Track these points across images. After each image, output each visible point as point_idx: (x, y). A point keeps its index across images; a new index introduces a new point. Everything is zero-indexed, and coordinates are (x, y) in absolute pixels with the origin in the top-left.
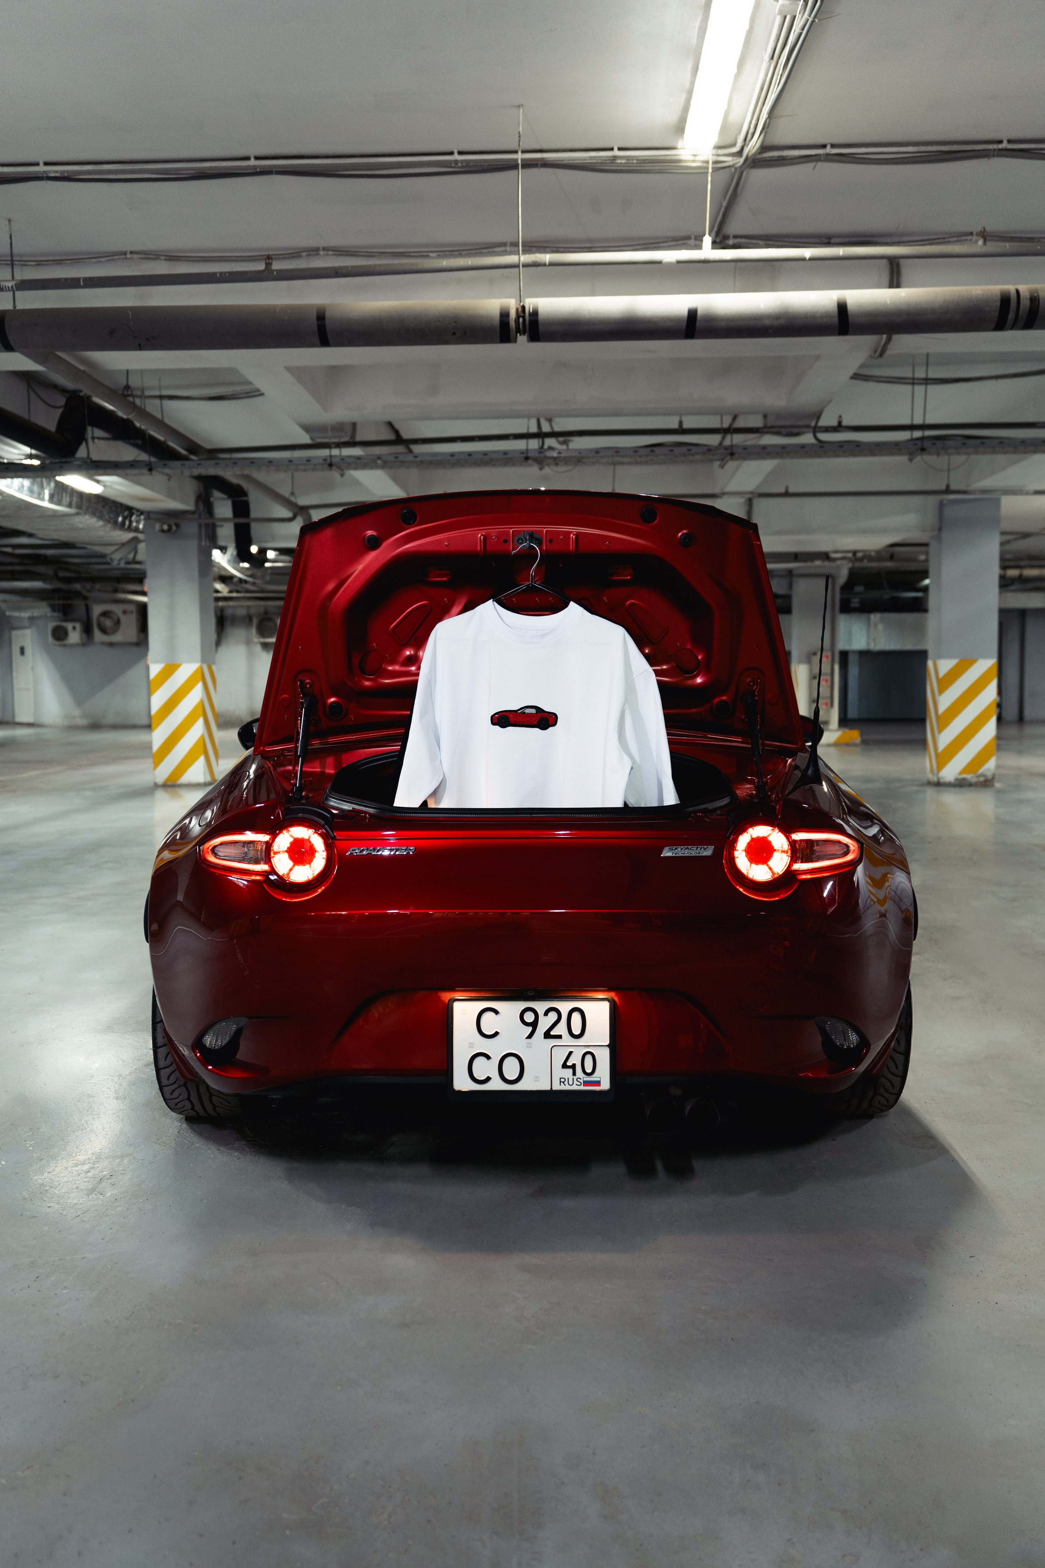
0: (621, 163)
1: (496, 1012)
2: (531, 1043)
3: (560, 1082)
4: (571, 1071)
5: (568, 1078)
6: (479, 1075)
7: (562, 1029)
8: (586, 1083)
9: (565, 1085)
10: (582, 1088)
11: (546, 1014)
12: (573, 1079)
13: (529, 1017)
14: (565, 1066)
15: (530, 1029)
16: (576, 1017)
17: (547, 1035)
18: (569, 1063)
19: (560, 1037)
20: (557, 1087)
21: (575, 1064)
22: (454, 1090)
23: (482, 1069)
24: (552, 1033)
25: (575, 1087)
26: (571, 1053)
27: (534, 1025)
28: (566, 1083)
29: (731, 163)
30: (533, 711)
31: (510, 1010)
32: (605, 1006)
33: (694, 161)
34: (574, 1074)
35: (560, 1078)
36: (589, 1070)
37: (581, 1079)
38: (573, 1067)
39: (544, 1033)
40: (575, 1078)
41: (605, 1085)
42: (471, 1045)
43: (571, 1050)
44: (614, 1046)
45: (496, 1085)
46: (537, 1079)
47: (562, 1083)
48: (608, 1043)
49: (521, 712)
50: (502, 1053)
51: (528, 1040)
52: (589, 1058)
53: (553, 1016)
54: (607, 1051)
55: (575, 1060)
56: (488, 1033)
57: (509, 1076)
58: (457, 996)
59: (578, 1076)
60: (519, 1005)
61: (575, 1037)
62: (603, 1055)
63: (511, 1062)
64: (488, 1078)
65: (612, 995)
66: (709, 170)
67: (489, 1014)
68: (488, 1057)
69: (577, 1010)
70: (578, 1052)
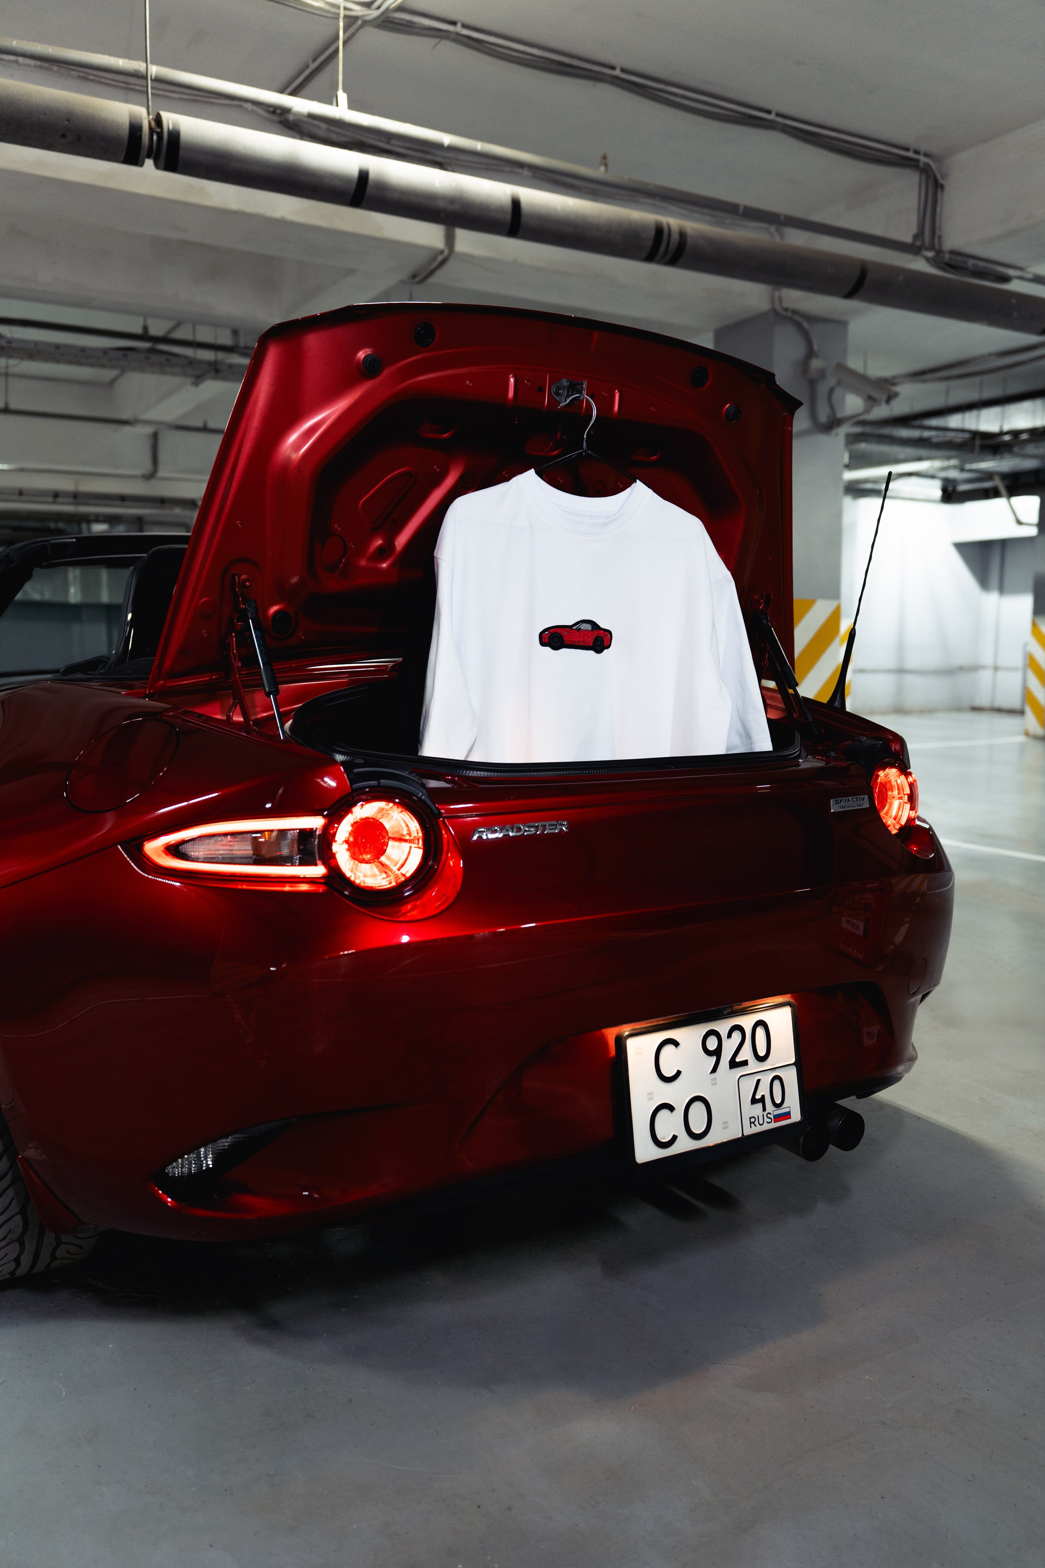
1: (676, 1044)
2: (716, 1079)
3: (751, 1123)
4: (760, 1105)
5: (758, 1116)
6: (664, 1138)
7: (746, 1054)
8: (778, 1118)
9: (756, 1126)
10: (774, 1125)
11: (729, 1036)
12: (763, 1115)
13: (712, 1044)
14: (754, 1101)
15: (714, 1059)
16: (760, 1032)
17: (733, 1064)
18: (758, 1097)
19: (745, 1063)
20: (748, 1131)
21: (764, 1095)
22: (638, 1164)
23: (669, 1126)
24: (738, 1060)
25: (766, 1127)
26: (759, 1081)
27: (717, 1053)
28: (756, 1123)
29: (359, 14)
30: (588, 627)
31: (690, 1037)
32: (786, 1014)
34: (764, 1109)
35: (750, 1118)
36: (778, 1101)
37: (771, 1114)
38: (763, 1098)
39: (730, 1062)
40: (765, 1113)
41: (796, 1116)
42: (650, 1096)
43: (759, 1078)
44: (799, 1064)
45: (685, 1144)
46: (725, 1125)
47: (752, 1124)
48: (793, 1061)
49: (576, 629)
50: (686, 1100)
51: (714, 1075)
52: (777, 1085)
53: (737, 1036)
54: (793, 1072)
55: (763, 1091)
56: (668, 1072)
57: (698, 1129)
58: (626, 1030)
59: (768, 1111)
60: (701, 1030)
61: (762, 1059)
62: (791, 1077)
63: (698, 1110)
64: (675, 1138)
65: (793, 997)
66: (339, 14)
67: (669, 1049)
68: (671, 1108)
69: (761, 1023)
70: (766, 1079)
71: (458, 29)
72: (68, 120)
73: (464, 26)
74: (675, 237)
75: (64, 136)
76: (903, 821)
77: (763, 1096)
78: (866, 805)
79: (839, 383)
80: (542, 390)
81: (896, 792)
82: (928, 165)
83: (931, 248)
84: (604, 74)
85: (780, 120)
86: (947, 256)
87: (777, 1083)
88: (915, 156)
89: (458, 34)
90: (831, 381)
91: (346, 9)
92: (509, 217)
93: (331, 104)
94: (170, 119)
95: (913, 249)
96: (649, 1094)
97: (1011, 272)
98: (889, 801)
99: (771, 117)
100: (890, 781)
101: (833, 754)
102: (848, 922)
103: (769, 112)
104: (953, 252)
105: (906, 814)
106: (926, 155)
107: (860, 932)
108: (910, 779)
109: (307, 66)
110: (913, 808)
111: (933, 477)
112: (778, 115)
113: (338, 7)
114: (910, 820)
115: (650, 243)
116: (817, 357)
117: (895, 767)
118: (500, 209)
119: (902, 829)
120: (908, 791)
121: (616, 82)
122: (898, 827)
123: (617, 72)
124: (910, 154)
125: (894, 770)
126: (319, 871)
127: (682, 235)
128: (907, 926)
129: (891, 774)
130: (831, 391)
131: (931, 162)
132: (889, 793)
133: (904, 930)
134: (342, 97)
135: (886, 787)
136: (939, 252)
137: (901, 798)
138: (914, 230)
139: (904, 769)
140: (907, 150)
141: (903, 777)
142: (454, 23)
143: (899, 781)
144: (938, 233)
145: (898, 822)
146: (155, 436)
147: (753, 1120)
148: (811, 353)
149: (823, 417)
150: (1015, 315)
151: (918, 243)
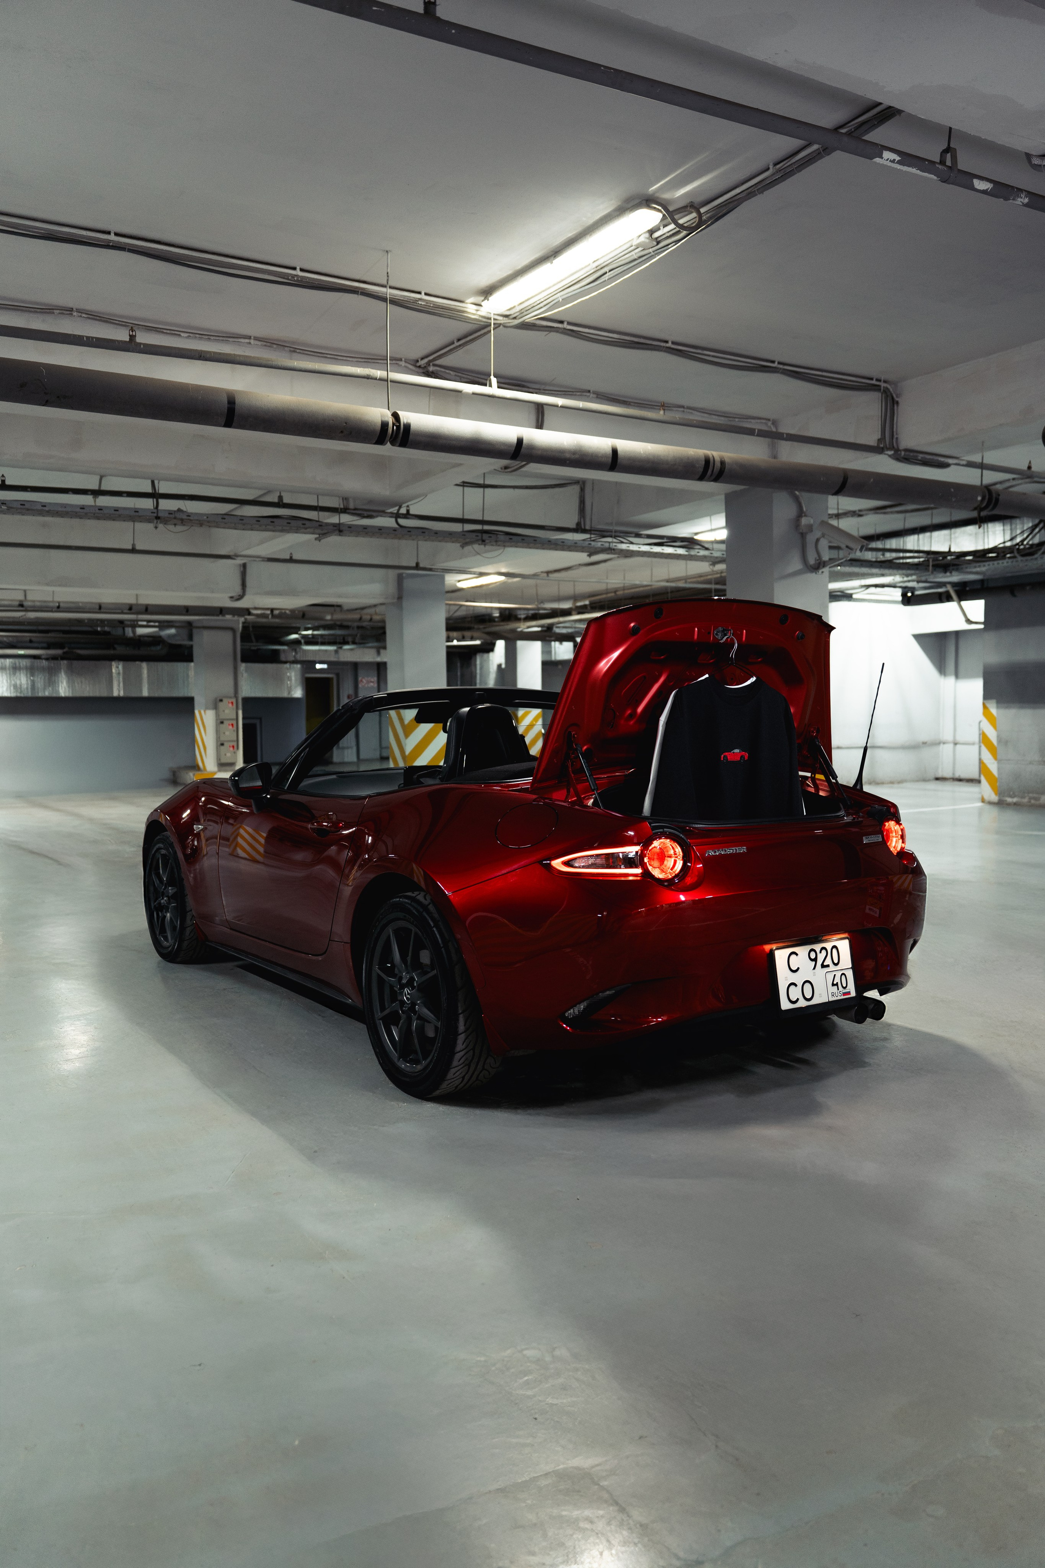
0: (421, 304)
1: (797, 954)
2: (815, 973)
4: (836, 987)
5: (835, 992)
6: (794, 999)
7: (829, 961)
8: (844, 994)
9: (835, 997)
10: (843, 997)
11: (820, 952)
13: (813, 955)
14: (833, 985)
15: (814, 963)
16: (834, 951)
17: (823, 966)
18: (835, 983)
19: (828, 966)
20: (831, 999)
22: (782, 1010)
23: (795, 993)
24: (825, 964)
25: (839, 998)
26: (835, 975)
27: (815, 960)
28: (835, 995)
29: (502, 322)
31: (803, 951)
32: (847, 942)
33: (474, 314)
34: (838, 989)
36: (844, 986)
37: (841, 992)
38: (837, 985)
39: (821, 965)
40: (839, 991)
41: (853, 994)
42: (786, 979)
44: (854, 968)
45: (802, 1003)
46: (821, 995)
47: (833, 996)
48: (851, 966)
50: (802, 982)
51: (814, 971)
53: (824, 952)
54: (852, 972)
55: (837, 980)
56: (794, 968)
57: (808, 996)
58: (774, 947)
59: (840, 990)
60: (808, 948)
61: (836, 964)
62: (850, 974)
63: (807, 987)
64: (798, 999)
65: (849, 935)
66: (491, 323)
67: (793, 956)
68: (796, 985)
69: (834, 947)
70: (838, 974)
71: (565, 326)
72: (346, 423)
73: (569, 323)
74: (718, 465)
75: (342, 432)
76: (899, 849)
77: (837, 983)
78: (880, 840)
79: (823, 536)
80: (709, 633)
81: (894, 834)
82: (887, 388)
83: (891, 448)
84: (661, 346)
85: (781, 366)
86: (903, 453)
87: (843, 977)
88: (878, 383)
89: (564, 329)
90: (817, 534)
91: (494, 319)
92: (610, 460)
93: (486, 385)
94: (406, 417)
95: (877, 449)
96: (786, 978)
97: (950, 461)
98: (891, 838)
99: (776, 365)
100: (891, 828)
101: (861, 814)
102: (870, 909)
103: (773, 362)
104: (906, 450)
105: (900, 845)
106: (885, 382)
107: (877, 915)
108: (902, 827)
109: (453, 343)
110: (903, 842)
111: (895, 587)
112: (779, 363)
113: (490, 319)
114: (902, 848)
115: (701, 470)
116: (806, 516)
117: (892, 820)
118: (605, 456)
119: (898, 853)
120: (900, 833)
121: (670, 350)
122: (896, 852)
123: (670, 345)
124: (874, 382)
125: (893, 822)
126: (639, 871)
127: (723, 463)
128: (901, 914)
129: (891, 825)
130: (818, 540)
131: (889, 387)
132: (891, 835)
133: (899, 916)
134: (494, 381)
135: (889, 831)
136: (897, 450)
137: (897, 837)
138: (878, 435)
139: (898, 822)
140: (872, 379)
141: (898, 826)
142: (562, 322)
143: (896, 828)
144: (895, 436)
145: (896, 850)
146: (244, 566)
147: (833, 994)
148: (801, 514)
149: (812, 561)
150: (953, 500)
151: (882, 446)
